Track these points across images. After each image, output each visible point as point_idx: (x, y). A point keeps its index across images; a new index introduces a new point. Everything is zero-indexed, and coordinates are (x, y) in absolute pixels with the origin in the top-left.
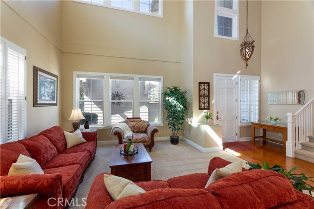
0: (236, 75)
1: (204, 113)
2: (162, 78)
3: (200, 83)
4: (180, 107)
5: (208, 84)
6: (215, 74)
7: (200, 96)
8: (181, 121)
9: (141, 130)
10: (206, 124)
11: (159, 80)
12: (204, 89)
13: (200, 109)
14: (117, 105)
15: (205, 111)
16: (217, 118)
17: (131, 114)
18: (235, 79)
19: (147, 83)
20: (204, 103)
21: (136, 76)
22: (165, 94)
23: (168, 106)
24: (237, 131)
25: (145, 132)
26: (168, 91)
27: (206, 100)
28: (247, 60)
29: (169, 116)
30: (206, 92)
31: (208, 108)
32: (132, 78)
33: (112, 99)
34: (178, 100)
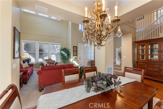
0: (86, 44)
1: (75, 57)
2: (60, 44)
3: (73, 47)
4: (66, 55)
5: (77, 47)
6: (79, 44)
7: (74, 51)
8: (67, 60)
9: (51, 63)
10: (75, 61)
11: (59, 45)
12: (75, 49)
13: (74, 55)
14: (41, 55)
15: (75, 56)
16: (80, 59)
17: (48, 58)
18: (86, 46)
19: (55, 46)
20: (75, 54)
21: (50, 43)
22: (61, 50)
23: (62, 55)
24: (87, 63)
25: (53, 64)
26: (62, 49)
27: (76, 52)
28: (87, 40)
29: (62, 58)
30: (76, 50)
31: (77, 55)
32: (48, 44)
33: (39, 52)
34: (65, 52)
